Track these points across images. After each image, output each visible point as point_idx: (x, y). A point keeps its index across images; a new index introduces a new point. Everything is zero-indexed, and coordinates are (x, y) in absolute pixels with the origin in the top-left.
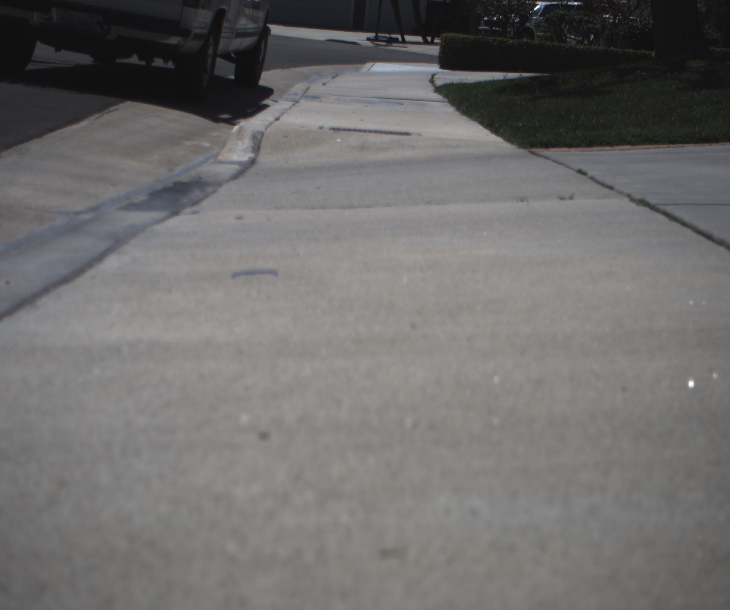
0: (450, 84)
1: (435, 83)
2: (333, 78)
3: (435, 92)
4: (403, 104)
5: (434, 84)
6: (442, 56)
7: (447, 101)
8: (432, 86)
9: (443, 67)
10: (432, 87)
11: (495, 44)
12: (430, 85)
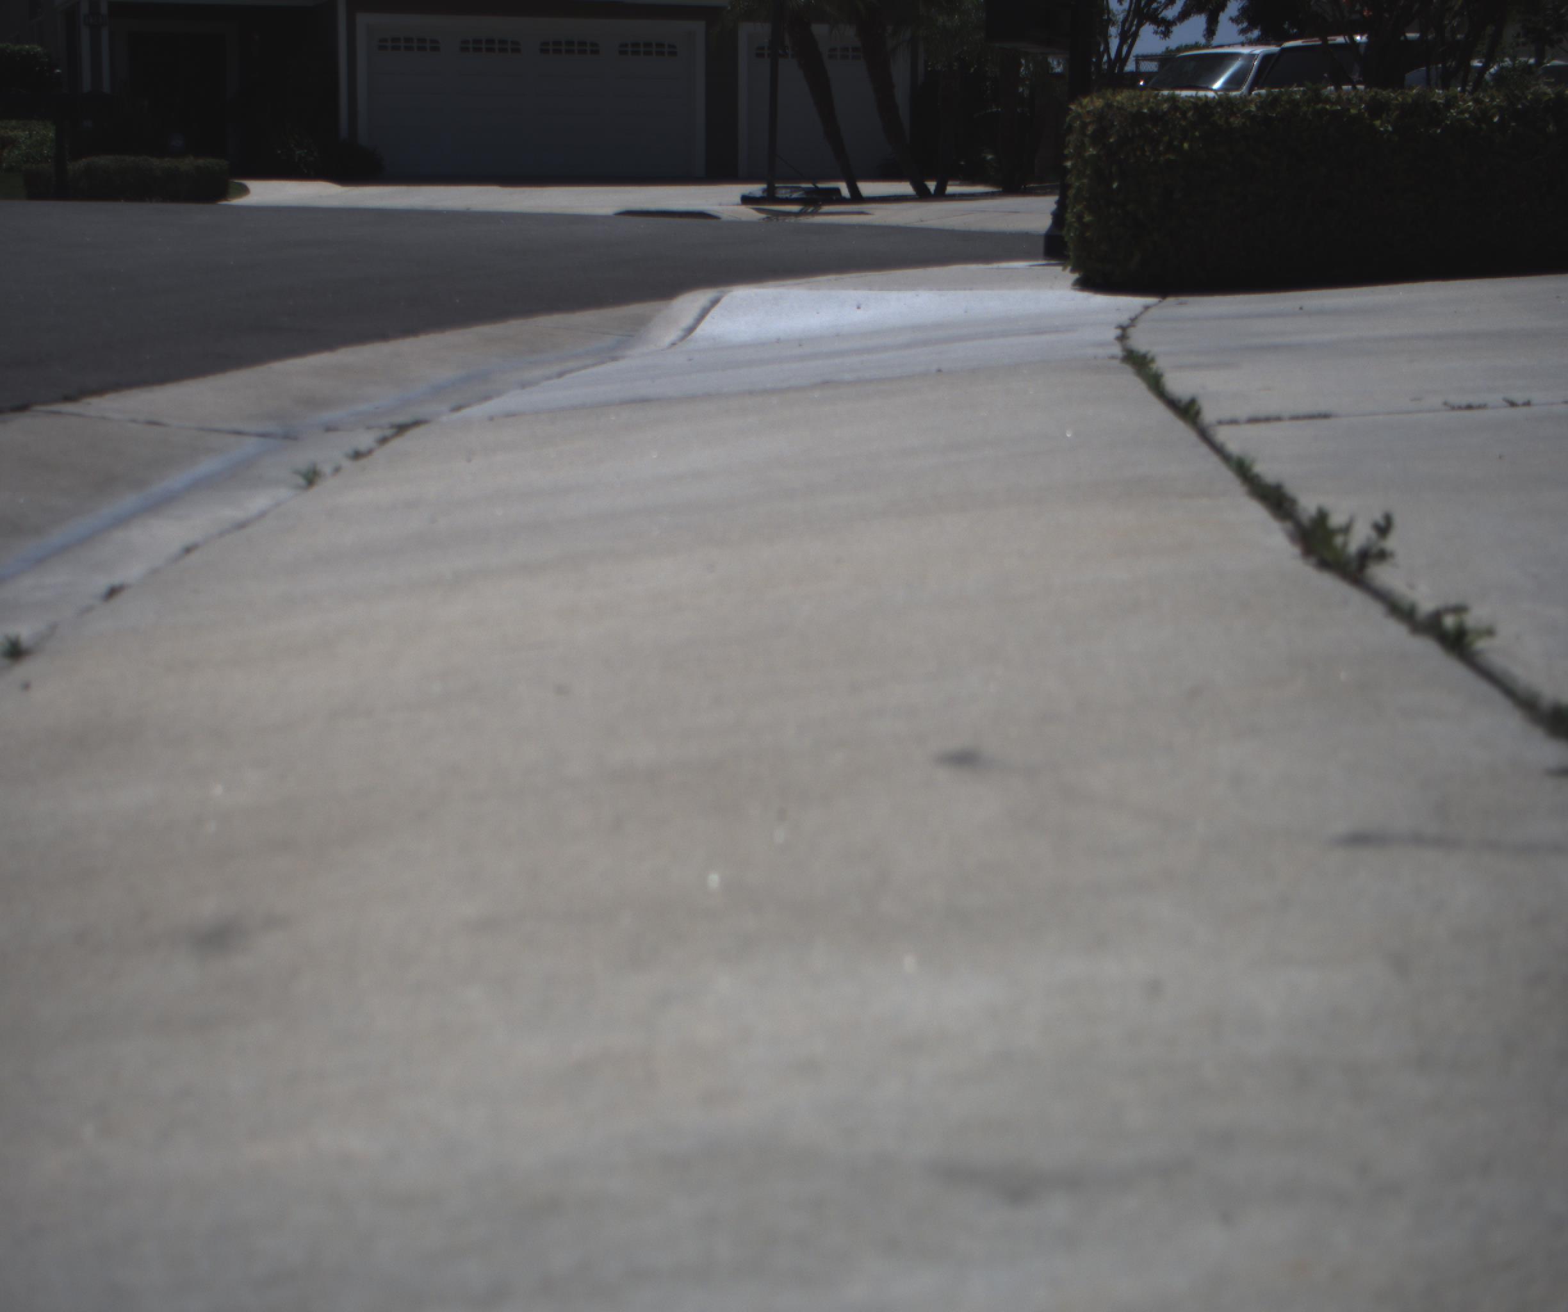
9: (1090, 282)
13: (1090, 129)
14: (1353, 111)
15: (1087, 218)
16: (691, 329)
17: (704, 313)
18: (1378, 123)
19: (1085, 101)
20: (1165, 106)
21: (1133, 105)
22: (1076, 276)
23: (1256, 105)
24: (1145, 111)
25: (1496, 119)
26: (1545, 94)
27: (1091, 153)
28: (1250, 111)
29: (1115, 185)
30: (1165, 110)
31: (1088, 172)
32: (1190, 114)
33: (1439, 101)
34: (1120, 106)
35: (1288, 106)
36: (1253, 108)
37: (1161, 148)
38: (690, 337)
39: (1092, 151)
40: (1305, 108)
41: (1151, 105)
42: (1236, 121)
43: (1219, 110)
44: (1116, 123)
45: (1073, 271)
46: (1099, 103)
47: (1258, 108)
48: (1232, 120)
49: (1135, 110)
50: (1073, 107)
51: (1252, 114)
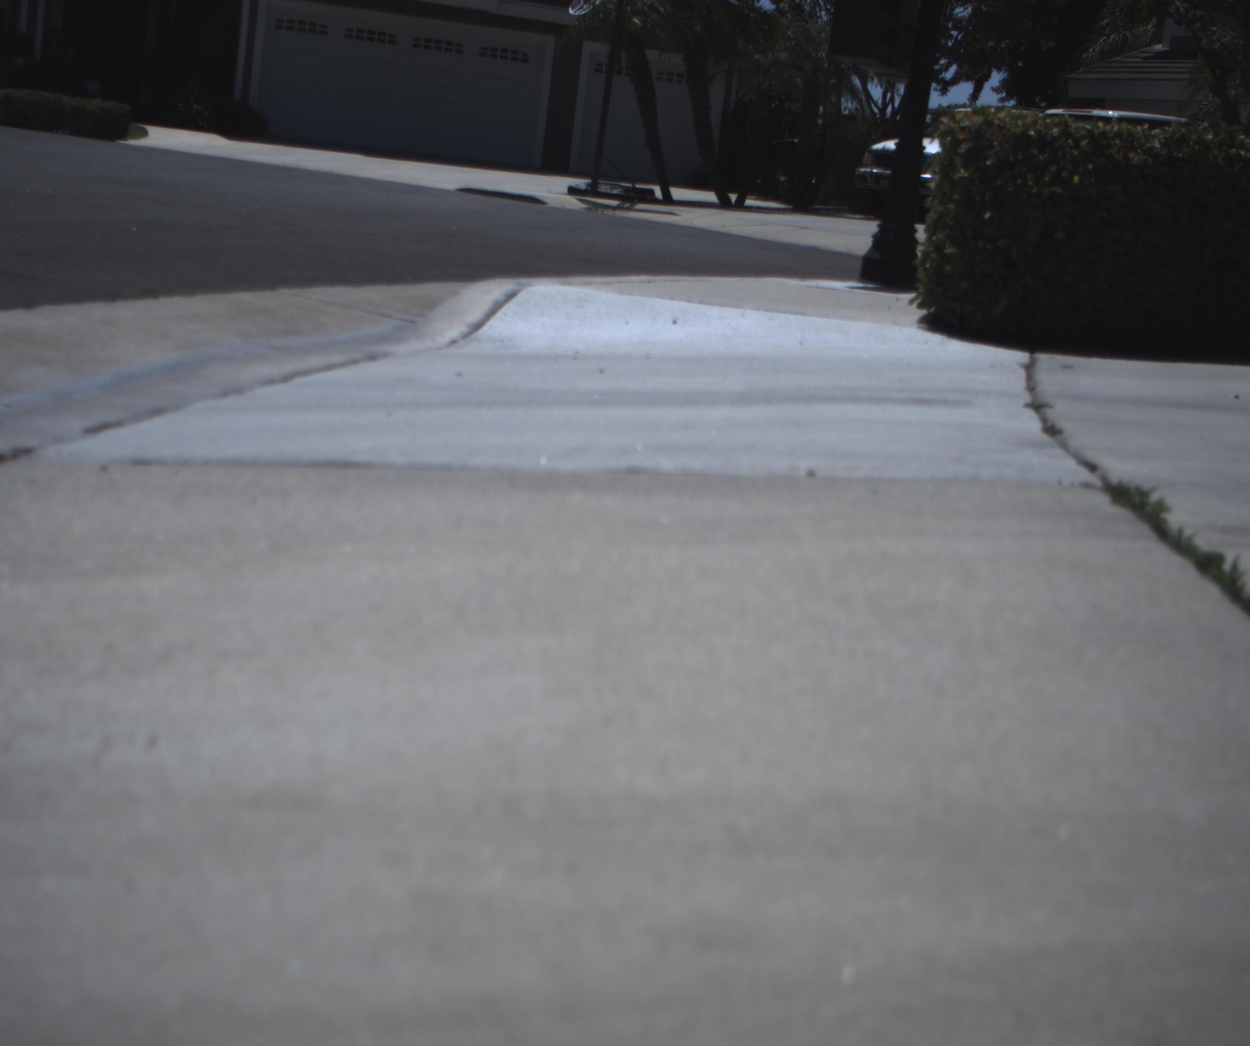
15: (949, 250)
16: (478, 326)
17: (496, 307)
20: (1055, 131)
21: (1017, 125)
22: (924, 312)
23: (1160, 141)
24: (1032, 133)
27: (961, 175)
28: (1153, 148)
29: (987, 216)
30: (1055, 135)
31: (956, 197)
32: (1084, 143)
34: (1001, 124)
35: (1197, 147)
36: (1157, 145)
37: (1047, 179)
38: (475, 335)
39: (963, 173)
40: (1216, 152)
41: (1038, 127)
42: (1136, 158)
43: (1118, 142)
44: (995, 144)
45: (921, 306)
47: (1163, 146)
48: (1131, 155)
49: (1018, 131)
51: (1156, 151)
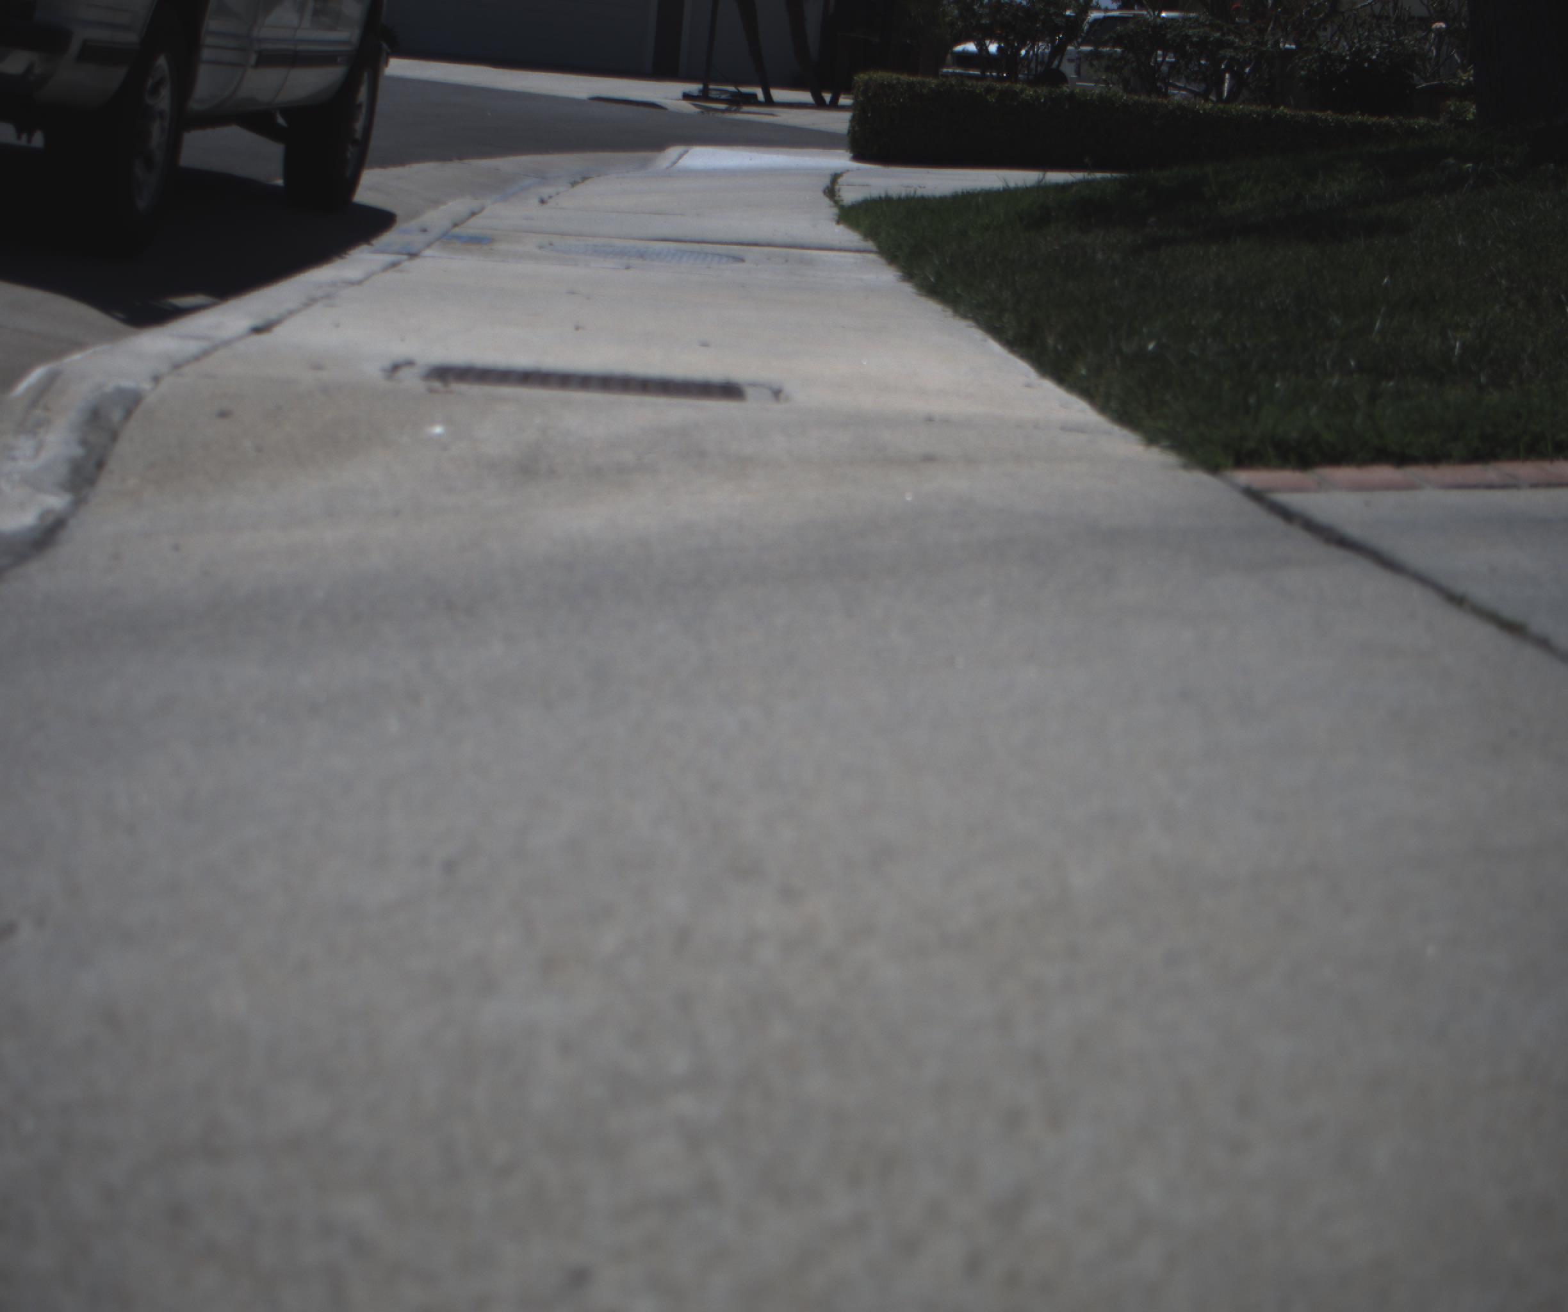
0: (880, 198)
1: (839, 196)
2: (574, 184)
3: (838, 222)
4: (742, 260)
5: (836, 198)
6: (857, 128)
7: (875, 248)
8: (832, 203)
9: (859, 156)
10: (831, 207)
11: (991, 99)
12: (826, 201)
13: (861, 89)
14: (978, 91)
16: (675, 163)
17: (681, 156)
18: (988, 97)
19: (861, 75)
20: (895, 82)
24: (886, 83)
25: (1042, 101)
26: (1066, 91)
29: (869, 115)
32: (905, 87)
33: (1018, 90)
37: (891, 100)
38: (674, 166)
39: (861, 99)
42: (925, 91)
45: (851, 152)
46: (866, 77)
50: (855, 78)
